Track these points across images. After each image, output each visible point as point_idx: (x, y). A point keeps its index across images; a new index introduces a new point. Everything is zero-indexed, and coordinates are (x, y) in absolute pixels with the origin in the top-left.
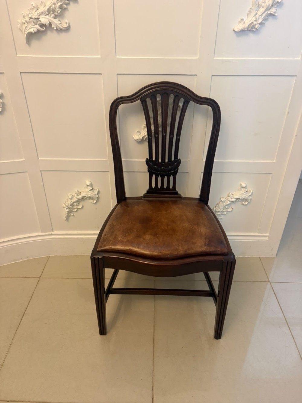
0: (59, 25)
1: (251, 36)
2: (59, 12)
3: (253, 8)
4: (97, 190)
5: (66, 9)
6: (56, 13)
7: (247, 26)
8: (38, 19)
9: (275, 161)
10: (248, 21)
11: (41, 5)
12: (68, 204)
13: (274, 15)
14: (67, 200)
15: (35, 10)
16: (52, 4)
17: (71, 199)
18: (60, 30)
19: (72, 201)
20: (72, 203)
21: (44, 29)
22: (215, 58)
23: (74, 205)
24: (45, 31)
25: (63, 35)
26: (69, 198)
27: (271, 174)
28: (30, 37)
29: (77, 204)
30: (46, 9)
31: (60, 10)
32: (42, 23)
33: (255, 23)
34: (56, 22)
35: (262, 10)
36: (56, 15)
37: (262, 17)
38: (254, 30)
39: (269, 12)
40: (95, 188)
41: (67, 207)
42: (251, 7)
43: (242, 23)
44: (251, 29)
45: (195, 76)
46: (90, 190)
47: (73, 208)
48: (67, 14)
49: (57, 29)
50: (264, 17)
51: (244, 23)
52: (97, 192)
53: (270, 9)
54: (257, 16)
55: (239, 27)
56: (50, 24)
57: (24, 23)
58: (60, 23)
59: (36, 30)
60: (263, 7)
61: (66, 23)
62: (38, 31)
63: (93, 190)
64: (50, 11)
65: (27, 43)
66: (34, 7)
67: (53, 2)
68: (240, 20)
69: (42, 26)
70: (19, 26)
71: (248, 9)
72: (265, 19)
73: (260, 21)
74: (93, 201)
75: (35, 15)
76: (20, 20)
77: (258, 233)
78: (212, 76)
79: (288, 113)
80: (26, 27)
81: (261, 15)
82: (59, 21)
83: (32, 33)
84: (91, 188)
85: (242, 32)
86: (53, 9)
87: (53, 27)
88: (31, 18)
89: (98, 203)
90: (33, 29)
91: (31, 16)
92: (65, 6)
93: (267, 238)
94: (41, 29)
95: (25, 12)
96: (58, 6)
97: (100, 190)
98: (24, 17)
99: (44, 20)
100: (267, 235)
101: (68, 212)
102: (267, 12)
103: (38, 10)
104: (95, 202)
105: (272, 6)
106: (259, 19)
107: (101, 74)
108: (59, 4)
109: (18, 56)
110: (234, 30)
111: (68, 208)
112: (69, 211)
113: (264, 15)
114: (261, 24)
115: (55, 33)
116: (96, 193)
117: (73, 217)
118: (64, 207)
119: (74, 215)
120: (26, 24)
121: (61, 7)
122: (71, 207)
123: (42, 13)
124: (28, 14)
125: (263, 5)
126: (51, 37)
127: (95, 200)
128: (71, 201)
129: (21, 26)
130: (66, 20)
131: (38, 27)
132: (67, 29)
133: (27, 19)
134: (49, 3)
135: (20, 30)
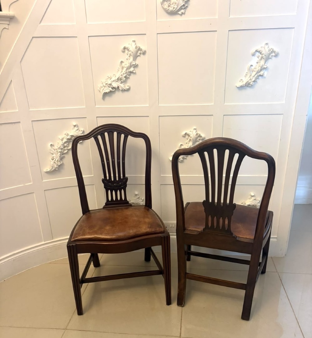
0: (123, 88)
1: (248, 89)
2: (124, 80)
3: (248, 72)
5: (129, 78)
6: (122, 81)
7: (244, 83)
8: (111, 84)
10: (245, 80)
11: (113, 76)
13: (263, 76)
15: (109, 79)
16: (120, 75)
18: (124, 91)
21: (114, 90)
22: (225, 104)
25: (126, 93)
28: (105, 94)
30: (116, 78)
31: (125, 79)
32: (114, 86)
33: (250, 81)
34: (122, 86)
35: (254, 73)
36: (122, 82)
37: (255, 77)
38: (250, 85)
39: (259, 74)
42: (247, 72)
43: (241, 82)
44: (248, 85)
45: (212, 116)
46: (137, 199)
48: (129, 81)
49: (122, 90)
50: (256, 77)
51: (243, 81)
53: (260, 72)
54: (251, 77)
55: (239, 84)
56: (118, 87)
57: (102, 87)
58: (124, 86)
59: (109, 91)
60: (255, 71)
61: (128, 86)
62: (111, 92)
63: (139, 199)
64: (119, 79)
65: (103, 99)
66: (109, 77)
67: (121, 74)
68: (240, 80)
69: (113, 88)
70: (99, 89)
71: (246, 73)
72: (257, 78)
73: (253, 80)
75: (109, 82)
76: (100, 85)
78: (224, 115)
79: (281, 140)
80: (103, 89)
82: (124, 85)
83: (107, 93)
84: (138, 197)
85: (241, 88)
86: (120, 78)
87: (120, 88)
88: (106, 84)
90: (107, 90)
91: (106, 83)
92: (128, 76)
93: (275, 240)
94: (112, 90)
95: (104, 80)
96: (124, 76)
98: (102, 83)
99: (115, 85)
102: (257, 74)
103: (111, 79)
105: (261, 70)
106: (252, 79)
107: (148, 116)
109: (96, 106)
110: (236, 86)
113: (256, 76)
114: (254, 81)
115: (121, 92)
120: (103, 88)
121: (125, 77)
123: (114, 81)
124: (105, 82)
125: (255, 70)
126: (118, 94)
129: (100, 89)
130: (128, 84)
131: (111, 89)
132: (128, 90)
133: (104, 85)
134: (118, 75)
135: (100, 91)
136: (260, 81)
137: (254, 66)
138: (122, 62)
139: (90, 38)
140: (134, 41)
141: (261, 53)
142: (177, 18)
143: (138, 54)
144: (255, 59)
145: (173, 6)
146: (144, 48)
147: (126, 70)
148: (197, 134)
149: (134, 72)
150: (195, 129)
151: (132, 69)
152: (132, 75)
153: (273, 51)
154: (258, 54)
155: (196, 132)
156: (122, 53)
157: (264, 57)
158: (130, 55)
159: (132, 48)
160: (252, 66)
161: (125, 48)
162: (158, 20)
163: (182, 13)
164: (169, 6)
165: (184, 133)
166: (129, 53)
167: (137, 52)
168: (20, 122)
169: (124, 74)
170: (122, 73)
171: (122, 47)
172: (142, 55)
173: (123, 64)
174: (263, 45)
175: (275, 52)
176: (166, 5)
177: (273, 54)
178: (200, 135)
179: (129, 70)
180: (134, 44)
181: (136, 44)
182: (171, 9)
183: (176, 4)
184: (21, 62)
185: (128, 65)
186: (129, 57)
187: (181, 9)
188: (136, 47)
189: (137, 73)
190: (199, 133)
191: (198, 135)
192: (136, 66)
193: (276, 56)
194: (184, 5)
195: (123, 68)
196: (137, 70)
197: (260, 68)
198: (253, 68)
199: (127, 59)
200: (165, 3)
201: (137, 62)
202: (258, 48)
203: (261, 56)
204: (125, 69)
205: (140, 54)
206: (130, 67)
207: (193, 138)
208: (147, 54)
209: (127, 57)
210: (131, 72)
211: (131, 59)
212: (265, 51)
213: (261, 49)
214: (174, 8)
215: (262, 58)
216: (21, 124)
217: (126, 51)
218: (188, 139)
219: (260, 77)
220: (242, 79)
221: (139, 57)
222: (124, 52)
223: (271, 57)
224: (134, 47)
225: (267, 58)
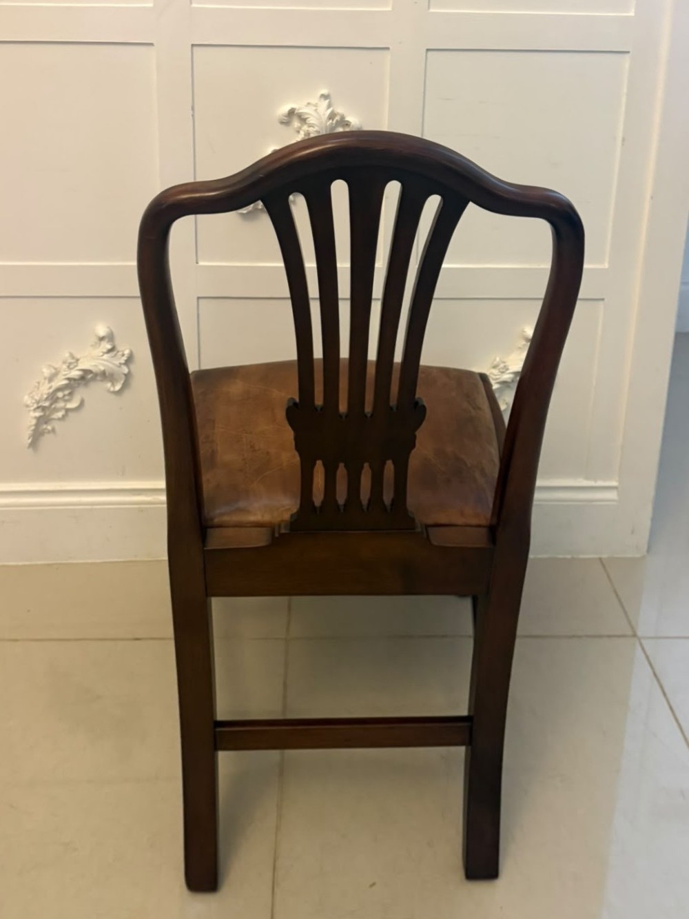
4: (127, 352)
9: (606, 266)
12: (39, 395)
14: (39, 383)
17: (51, 379)
19: (50, 388)
20: (51, 391)
22: (432, 10)
23: (58, 398)
26: (45, 378)
27: (601, 302)
29: (64, 396)
40: (119, 348)
41: (35, 406)
45: (385, 53)
46: (104, 353)
47: (53, 406)
52: (125, 358)
63: (114, 353)
74: (113, 385)
77: (587, 478)
78: (428, 50)
84: (109, 347)
89: (127, 394)
93: (613, 495)
97: (134, 352)
100: (614, 483)
101: (39, 419)
104: (118, 387)
111: (38, 408)
112: (40, 417)
116: (123, 360)
117: (51, 435)
118: (27, 406)
119: (53, 430)
122: (47, 404)
127: (117, 381)
128: (50, 385)
148: (332, 116)
150: (325, 97)
155: (329, 106)
165: (284, 109)
178: (343, 117)
190: (340, 110)
191: (338, 118)
207: (316, 128)
218: (298, 132)
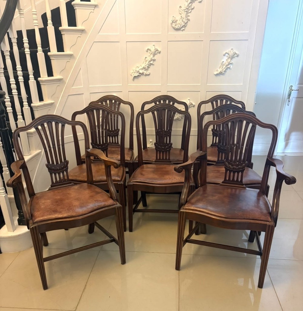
1: (221, 76)
5: (149, 67)
6: (146, 69)
7: (219, 72)
8: (138, 71)
10: (219, 70)
11: (140, 66)
13: (229, 68)
15: (138, 68)
18: (146, 75)
22: (207, 85)
24: (141, 75)
25: (147, 77)
28: (135, 77)
30: (142, 67)
33: (222, 71)
34: (145, 72)
35: (224, 66)
42: (220, 65)
43: (217, 71)
44: (221, 73)
45: (199, 92)
48: (149, 69)
53: (228, 66)
54: (223, 69)
55: (216, 73)
56: (143, 73)
59: (137, 75)
62: (138, 75)
64: (144, 68)
65: (133, 80)
69: (140, 73)
71: (220, 66)
72: (227, 69)
73: (224, 70)
75: (138, 70)
76: (132, 71)
78: (207, 91)
80: (134, 74)
81: (224, 68)
85: (217, 75)
88: (136, 71)
90: (136, 75)
92: (149, 66)
95: (134, 69)
99: (141, 71)
105: (229, 64)
107: (161, 91)
108: (148, 66)
109: (128, 85)
110: (214, 74)
113: (226, 68)
114: (225, 71)
115: (144, 76)
121: (148, 67)
123: (140, 69)
126: (142, 77)
129: (132, 74)
130: (149, 71)
131: (138, 74)
132: (149, 75)
133: (135, 71)
134: (143, 66)
135: (131, 75)
136: (228, 71)
137: (225, 62)
138: (146, 58)
139: (127, 43)
140: (154, 45)
141: (229, 54)
142: (180, 33)
143: (156, 53)
144: (226, 58)
145: (178, 25)
146: (159, 50)
147: (149, 62)
148: (190, 103)
149: (153, 64)
150: (189, 100)
151: (152, 62)
152: (152, 65)
153: (236, 54)
154: (227, 55)
155: (190, 101)
156: (146, 52)
157: (231, 57)
158: (151, 53)
159: (153, 49)
160: (223, 62)
161: (148, 49)
162: (169, 33)
163: (183, 30)
164: (175, 25)
166: (151, 52)
167: (156, 52)
168: (83, 94)
169: (147, 65)
170: (146, 64)
171: (147, 49)
172: (158, 54)
173: (147, 59)
174: (230, 50)
175: (237, 54)
176: (174, 25)
177: (236, 55)
178: (192, 103)
179: (150, 63)
180: (153, 47)
181: (155, 47)
182: (177, 27)
183: (179, 24)
184: (86, 57)
185: (150, 60)
186: (151, 54)
187: (183, 27)
188: (155, 49)
189: (155, 64)
192: (154, 60)
193: (238, 56)
194: (184, 25)
195: (146, 61)
196: (155, 63)
197: (228, 63)
198: (224, 63)
199: (149, 56)
200: (173, 23)
201: (155, 58)
202: (227, 51)
203: (228, 56)
204: (147, 62)
205: (157, 53)
206: (151, 60)
208: (161, 53)
209: (149, 54)
210: (151, 64)
211: (152, 56)
212: (231, 53)
213: (229, 52)
214: (178, 27)
215: (229, 57)
216: (84, 95)
217: (149, 51)
219: (228, 69)
220: (217, 69)
221: (156, 55)
222: (147, 51)
223: (234, 57)
224: (154, 48)
225: (232, 58)
